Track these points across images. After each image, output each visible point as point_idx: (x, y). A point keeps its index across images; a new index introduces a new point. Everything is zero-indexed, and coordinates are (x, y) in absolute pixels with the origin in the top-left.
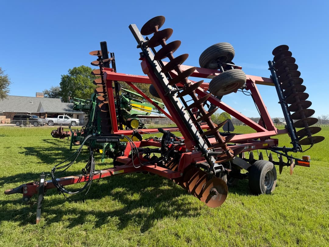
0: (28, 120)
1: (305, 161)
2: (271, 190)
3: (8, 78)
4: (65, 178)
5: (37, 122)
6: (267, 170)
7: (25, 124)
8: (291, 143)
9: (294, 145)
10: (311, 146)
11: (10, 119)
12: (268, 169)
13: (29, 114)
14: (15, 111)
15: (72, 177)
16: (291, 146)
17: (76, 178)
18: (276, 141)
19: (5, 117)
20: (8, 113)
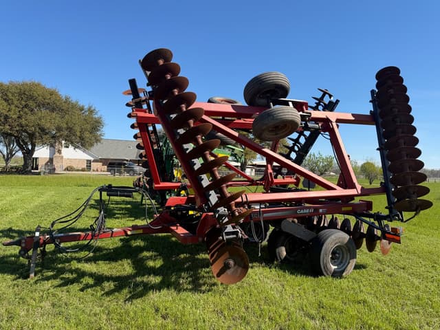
0: (123, 169)
1: (395, 235)
2: (343, 271)
3: (103, 119)
4: (71, 234)
5: (133, 170)
6: (333, 243)
7: (120, 173)
8: (386, 208)
9: (390, 212)
10: (416, 214)
11: (106, 167)
12: (337, 241)
13: (127, 161)
14: (112, 158)
15: (79, 233)
16: (386, 212)
17: (83, 234)
18: (369, 205)
19: (101, 164)
20: (104, 159)
